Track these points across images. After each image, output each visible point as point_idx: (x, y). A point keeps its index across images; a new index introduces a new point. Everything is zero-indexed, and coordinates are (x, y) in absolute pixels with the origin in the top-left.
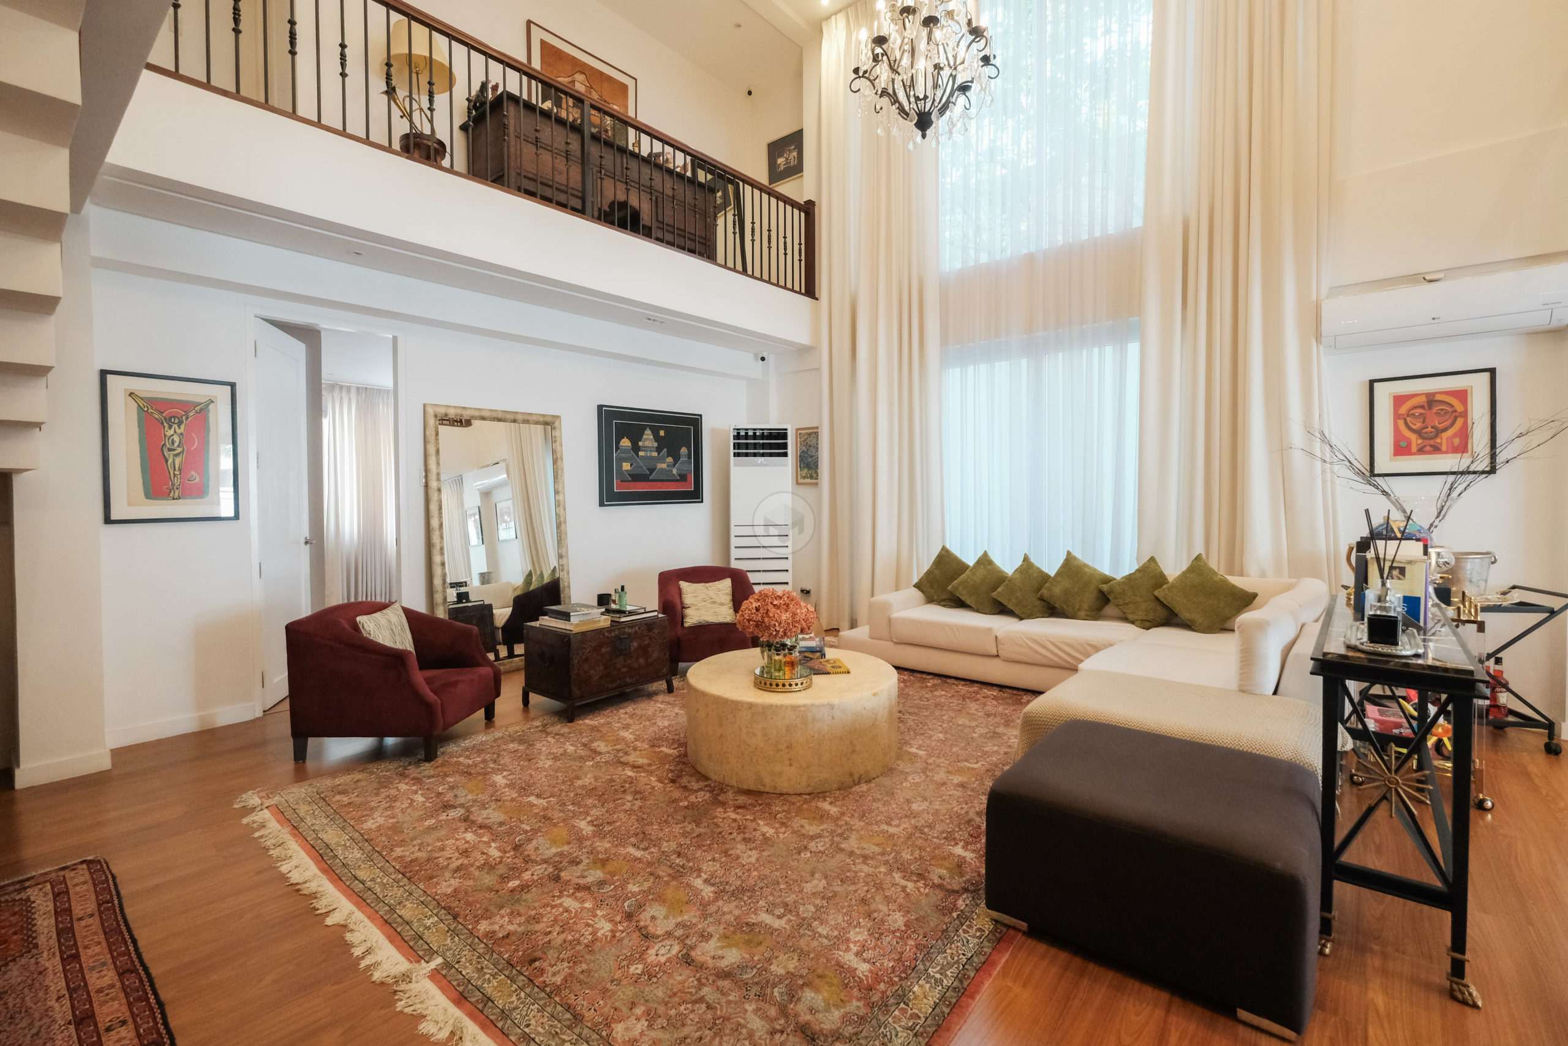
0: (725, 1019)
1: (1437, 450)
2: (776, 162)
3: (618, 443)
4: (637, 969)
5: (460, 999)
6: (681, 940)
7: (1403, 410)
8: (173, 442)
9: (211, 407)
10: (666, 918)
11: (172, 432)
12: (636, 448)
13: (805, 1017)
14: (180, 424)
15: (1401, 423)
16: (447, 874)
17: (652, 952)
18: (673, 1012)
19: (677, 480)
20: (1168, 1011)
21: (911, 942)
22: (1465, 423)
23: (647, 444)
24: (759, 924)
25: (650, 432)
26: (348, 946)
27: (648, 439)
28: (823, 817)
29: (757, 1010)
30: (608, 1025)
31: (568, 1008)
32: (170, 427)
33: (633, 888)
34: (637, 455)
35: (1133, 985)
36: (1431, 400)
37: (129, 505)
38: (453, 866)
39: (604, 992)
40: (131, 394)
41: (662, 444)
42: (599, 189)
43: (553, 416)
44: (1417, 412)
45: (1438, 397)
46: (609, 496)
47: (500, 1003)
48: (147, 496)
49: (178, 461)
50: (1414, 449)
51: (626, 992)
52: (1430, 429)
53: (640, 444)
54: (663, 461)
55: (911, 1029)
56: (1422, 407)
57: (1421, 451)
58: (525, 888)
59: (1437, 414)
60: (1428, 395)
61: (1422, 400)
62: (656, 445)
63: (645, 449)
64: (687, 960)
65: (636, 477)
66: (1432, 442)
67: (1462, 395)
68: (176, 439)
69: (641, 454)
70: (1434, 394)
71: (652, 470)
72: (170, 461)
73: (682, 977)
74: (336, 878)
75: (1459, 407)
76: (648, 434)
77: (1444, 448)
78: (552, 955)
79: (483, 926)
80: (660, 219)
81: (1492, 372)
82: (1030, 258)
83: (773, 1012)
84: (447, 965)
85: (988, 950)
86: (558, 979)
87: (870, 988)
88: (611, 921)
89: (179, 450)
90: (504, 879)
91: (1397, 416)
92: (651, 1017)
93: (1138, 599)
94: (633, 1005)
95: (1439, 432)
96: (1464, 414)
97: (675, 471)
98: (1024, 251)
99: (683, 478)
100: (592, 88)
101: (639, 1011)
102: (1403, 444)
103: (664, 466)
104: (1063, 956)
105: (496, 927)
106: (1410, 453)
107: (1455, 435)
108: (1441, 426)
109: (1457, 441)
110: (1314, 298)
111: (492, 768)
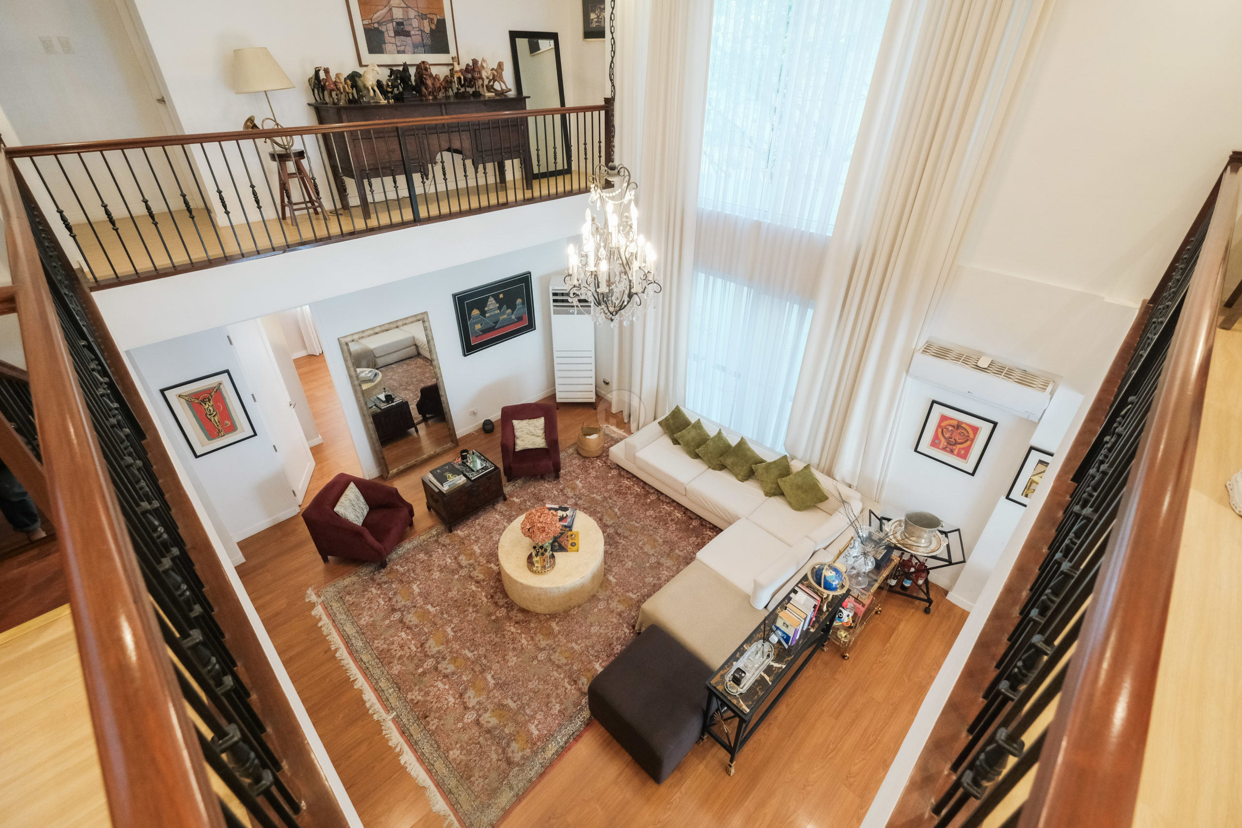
0: (485, 753)
1: (952, 452)
2: (589, 16)
3: (470, 314)
4: (460, 725)
5: (403, 733)
6: (477, 711)
7: (943, 424)
8: (210, 411)
9: (221, 386)
10: (474, 698)
11: (207, 406)
12: (483, 313)
13: (510, 755)
14: (209, 400)
15: (940, 430)
16: (396, 661)
17: (466, 716)
18: (469, 748)
19: (516, 322)
20: (627, 766)
21: (557, 722)
22: (971, 445)
23: (491, 307)
24: (506, 705)
25: (492, 299)
26: (364, 702)
27: (492, 303)
28: (550, 634)
29: (496, 749)
30: (448, 751)
31: (436, 742)
32: (205, 404)
33: (465, 678)
34: (485, 317)
35: (623, 751)
36: (959, 426)
37: (203, 446)
38: (398, 655)
39: (448, 735)
40: (179, 396)
41: (501, 303)
42: (426, 147)
43: (422, 314)
44: (950, 428)
45: (963, 425)
46: (469, 348)
47: (415, 737)
48: (209, 440)
49: (216, 418)
50: (941, 446)
51: (455, 737)
52: (953, 440)
53: (486, 309)
54: (504, 313)
55: (541, 764)
56: (954, 427)
57: (944, 449)
58: (424, 673)
59: (960, 433)
60: (959, 422)
61: (955, 423)
62: (497, 305)
63: (490, 310)
64: (477, 722)
65: (485, 331)
66: (951, 447)
67: (976, 430)
68: (211, 408)
69: (487, 315)
70: (962, 423)
71: (496, 323)
72: (212, 420)
73: (475, 731)
74: (355, 660)
75: (971, 436)
76: (492, 301)
77: (956, 452)
78: (433, 715)
79: (409, 696)
80: (480, 149)
81: (995, 424)
82: (758, 225)
83: (500, 751)
84: (398, 716)
85: (582, 729)
86: (434, 727)
87: (535, 744)
88: (454, 698)
89: (215, 413)
90: (418, 666)
91: (939, 426)
92: (462, 748)
93: (768, 481)
94: (457, 743)
95: (956, 443)
96: (972, 440)
97: (513, 317)
98: (756, 218)
99: (520, 319)
100: (408, 7)
101: (458, 746)
102: (937, 442)
103: (505, 316)
104: (608, 734)
105: (414, 697)
106: (938, 448)
107: (963, 449)
108: (959, 441)
109: (963, 452)
110: (913, 347)
111: (412, 577)
